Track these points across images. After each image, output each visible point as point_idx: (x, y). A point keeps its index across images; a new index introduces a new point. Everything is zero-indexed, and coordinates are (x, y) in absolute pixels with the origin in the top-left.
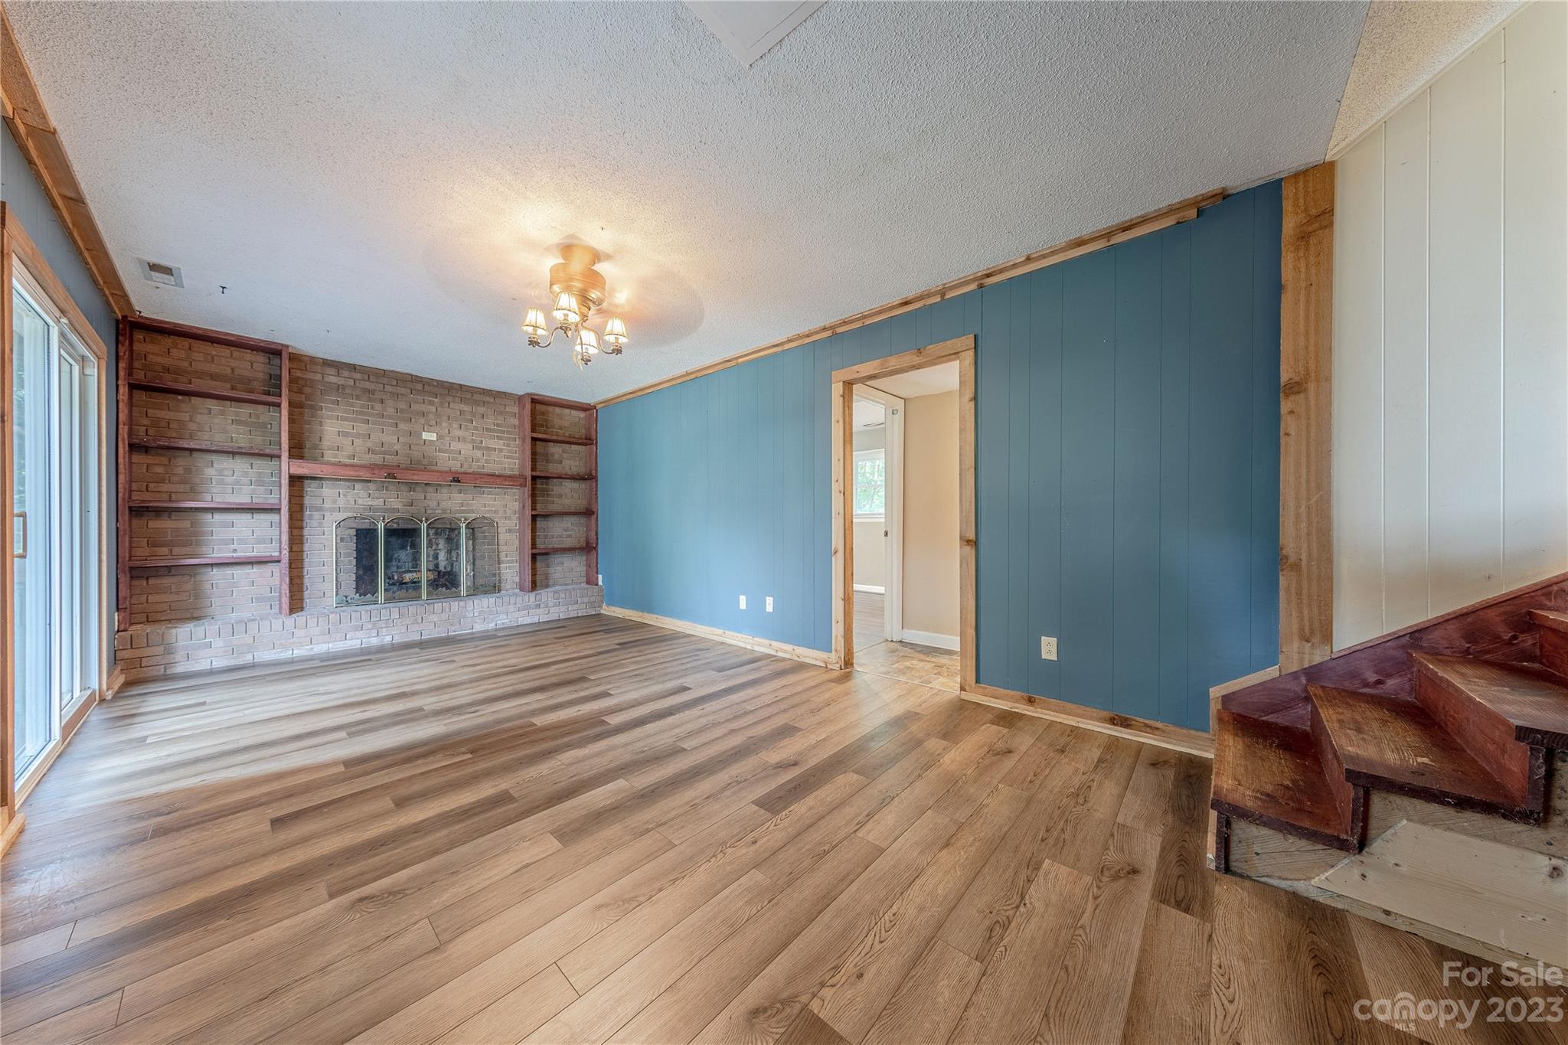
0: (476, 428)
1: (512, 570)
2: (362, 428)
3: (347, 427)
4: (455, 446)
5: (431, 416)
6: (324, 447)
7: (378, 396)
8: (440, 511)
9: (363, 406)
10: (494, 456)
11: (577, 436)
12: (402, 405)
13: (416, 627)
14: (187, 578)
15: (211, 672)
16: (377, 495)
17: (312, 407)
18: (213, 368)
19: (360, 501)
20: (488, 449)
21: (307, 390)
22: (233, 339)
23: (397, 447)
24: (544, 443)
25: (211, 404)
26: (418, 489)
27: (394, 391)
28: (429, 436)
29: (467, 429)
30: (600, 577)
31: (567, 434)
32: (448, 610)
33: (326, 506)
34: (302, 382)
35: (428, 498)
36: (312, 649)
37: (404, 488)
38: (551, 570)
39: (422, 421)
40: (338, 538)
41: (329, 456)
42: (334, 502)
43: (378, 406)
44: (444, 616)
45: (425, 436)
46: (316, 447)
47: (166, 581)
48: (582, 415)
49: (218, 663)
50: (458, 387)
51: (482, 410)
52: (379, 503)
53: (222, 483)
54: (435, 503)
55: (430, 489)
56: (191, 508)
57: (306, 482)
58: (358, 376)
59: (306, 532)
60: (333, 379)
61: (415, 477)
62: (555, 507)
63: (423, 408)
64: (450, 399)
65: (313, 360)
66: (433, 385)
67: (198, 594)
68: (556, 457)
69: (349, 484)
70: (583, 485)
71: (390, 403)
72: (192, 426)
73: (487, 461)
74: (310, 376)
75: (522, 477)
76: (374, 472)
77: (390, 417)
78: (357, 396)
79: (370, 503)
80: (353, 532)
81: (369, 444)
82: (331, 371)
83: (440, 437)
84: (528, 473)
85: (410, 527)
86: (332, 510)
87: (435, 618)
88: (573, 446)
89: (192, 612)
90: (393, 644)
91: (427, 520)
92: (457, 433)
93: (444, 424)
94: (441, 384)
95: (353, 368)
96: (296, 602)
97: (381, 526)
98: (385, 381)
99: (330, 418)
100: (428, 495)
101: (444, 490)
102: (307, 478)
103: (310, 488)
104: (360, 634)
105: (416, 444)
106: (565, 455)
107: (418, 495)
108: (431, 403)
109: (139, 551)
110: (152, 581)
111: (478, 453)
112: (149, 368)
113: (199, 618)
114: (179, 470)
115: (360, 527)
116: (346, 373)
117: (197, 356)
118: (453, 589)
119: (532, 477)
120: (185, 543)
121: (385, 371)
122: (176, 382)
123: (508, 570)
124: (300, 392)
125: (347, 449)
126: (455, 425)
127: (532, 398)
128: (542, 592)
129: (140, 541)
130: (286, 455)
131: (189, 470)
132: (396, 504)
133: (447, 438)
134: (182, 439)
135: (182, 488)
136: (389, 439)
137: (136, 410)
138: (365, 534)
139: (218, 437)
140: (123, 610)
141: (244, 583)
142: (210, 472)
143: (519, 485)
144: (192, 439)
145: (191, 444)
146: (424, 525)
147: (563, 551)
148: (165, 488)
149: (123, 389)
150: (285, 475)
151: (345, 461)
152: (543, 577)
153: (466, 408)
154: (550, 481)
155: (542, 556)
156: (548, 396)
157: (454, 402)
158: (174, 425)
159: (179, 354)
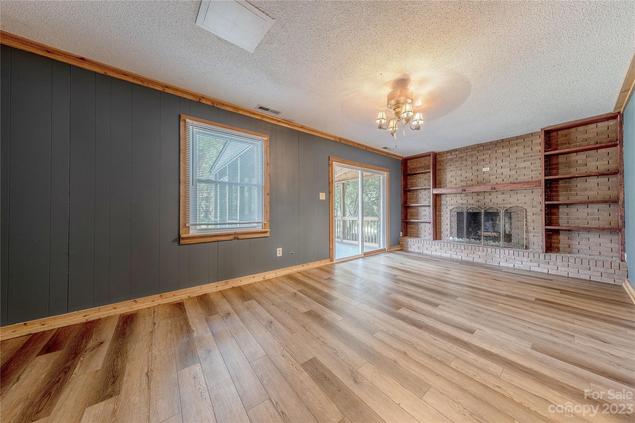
0: (512, 159)
2: (459, 173)
3: (453, 173)
4: (500, 171)
5: (487, 160)
6: (447, 183)
7: (465, 158)
8: (491, 204)
9: (459, 164)
10: (524, 171)
12: (474, 159)
13: (471, 255)
14: (416, 225)
15: (414, 253)
16: (464, 199)
17: (444, 169)
18: (421, 165)
19: (458, 201)
20: (520, 168)
21: (442, 164)
22: (420, 155)
23: (472, 177)
24: (566, 155)
25: (421, 175)
26: (481, 194)
27: (471, 154)
28: (485, 169)
29: (506, 161)
31: (593, 142)
32: (486, 251)
33: (448, 203)
34: (440, 162)
36: (436, 253)
37: (475, 194)
38: (575, 242)
39: (483, 163)
40: (451, 215)
41: (448, 186)
42: (450, 202)
43: (464, 163)
44: (484, 254)
45: (484, 170)
46: (444, 183)
47: (413, 226)
49: (416, 251)
50: (501, 141)
51: (515, 148)
52: (465, 201)
53: (423, 198)
54: (490, 200)
55: (486, 194)
56: (417, 206)
57: (442, 196)
58: (457, 153)
59: (442, 213)
60: (449, 157)
61: (473, 190)
62: (573, 199)
63: (483, 157)
64: (496, 149)
65: (443, 153)
66: (488, 145)
67: (418, 230)
68: (580, 162)
69: (455, 195)
70: (610, 180)
71: (469, 159)
72: (417, 183)
73: (519, 176)
74: (443, 158)
75: (540, 182)
76: (458, 190)
77: (469, 165)
78: (457, 161)
79: (462, 202)
80: (456, 213)
81: (461, 178)
82: (449, 154)
83: (491, 169)
84: (542, 178)
85: (477, 211)
86: (449, 205)
87: (480, 253)
88: (600, 151)
90: (462, 260)
91: (485, 208)
92: (500, 164)
93: (494, 162)
94: (491, 143)
95: (456, 150)
96: (437, 235)
97: (465, 211)
98: (467, 151)
100: (485, 197)
101: (493, 194)
102: (442, 194)
104: (450, 252)
105: (480, 175)
106: (589, 159)
107: (481, 197)
108: (487, 154)
109: (409, 217)
110: (411, 225)
111: (513, 172)
112: (410, 170)
113: (418, 237)
114: (415, 196)
115: (458, 211)
116: (453, 153)
117: (418, 163)
118: (497, 243)
119: (546, 180)
120: (416, 215)
121: (467, 147)
122: (414, 171)
123: (534, 238)
124: (440, 165)
125: (454, 182)
126: (499, 161)
127: (545, 131)
128: (553, 255)
129: (409, 215)
130: (432, 188)
131: (417, 195)
132: (471, 201)
133: (495, 168)
134: (415, 187)
135: (415, 200)
136: (469, 174)
137: (408, 181)
138: (459, 214)
139: (422, 185)
140: (402, 232)
141: (427, 228)
142: (420, 195)
143: (536, 186)
144: (417, 186)
145: (416, 188)
146: (483, 211)
147: (589, 230)
148: (413, 200)
149: (402, 177)
150: (432, 194)
151: (453, 186)
152: (561, 245)
153: (505, 150)
154: (573, 180)
155: (561, 232)
156: (559, 124)
157: (499, 149)
158: (414, 184)
159: (415, 164)
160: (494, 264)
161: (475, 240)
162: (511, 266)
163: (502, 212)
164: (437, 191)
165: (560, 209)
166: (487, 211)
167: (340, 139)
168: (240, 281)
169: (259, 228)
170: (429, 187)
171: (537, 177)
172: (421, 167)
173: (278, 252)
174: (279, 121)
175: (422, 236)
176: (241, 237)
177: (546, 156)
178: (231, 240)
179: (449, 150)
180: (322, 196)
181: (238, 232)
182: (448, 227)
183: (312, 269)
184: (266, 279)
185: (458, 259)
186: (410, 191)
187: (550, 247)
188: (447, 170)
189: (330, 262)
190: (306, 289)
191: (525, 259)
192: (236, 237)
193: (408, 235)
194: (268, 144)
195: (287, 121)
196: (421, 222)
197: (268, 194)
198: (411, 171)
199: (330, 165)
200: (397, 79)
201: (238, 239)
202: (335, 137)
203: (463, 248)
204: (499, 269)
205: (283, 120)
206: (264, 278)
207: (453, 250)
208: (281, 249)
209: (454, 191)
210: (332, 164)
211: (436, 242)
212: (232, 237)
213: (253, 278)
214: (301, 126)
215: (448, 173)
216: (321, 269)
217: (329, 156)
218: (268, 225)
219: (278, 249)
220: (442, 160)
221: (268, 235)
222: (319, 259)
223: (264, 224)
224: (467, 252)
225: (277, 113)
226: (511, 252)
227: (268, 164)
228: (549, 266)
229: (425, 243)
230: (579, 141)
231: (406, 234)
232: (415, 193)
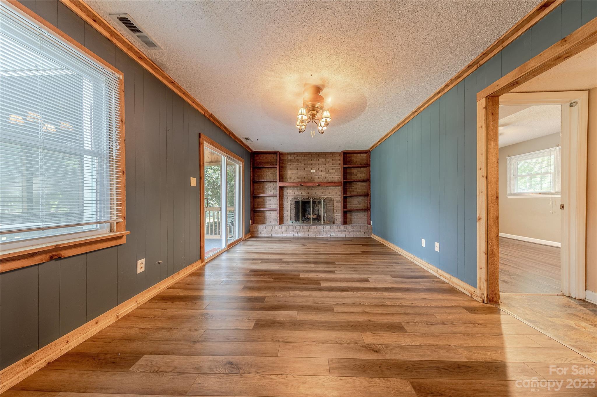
0: (327, 167)
1: (338, 217)
2: (296, 171)
3: (292, 171)
4: (321, 173)
5: (314, 165)
6: (288, 178)
7: (300, 161)
8: (316, 196)
9: (296, 165)
10: (333, 175)
11: (363, 164)
12: (306, 162)
13: (307, 233)
14: (263, 213)
15: (264, 237)
16: (300, 191)
17: (285, 167)
18: (267, 161)
19: (296, 193)
20: (330, 173)
21: (284, 162)
22: (269, 152)
23: (304, 176)
24: (350, 169)
25: (266, 170)
26: (310, 188)
27: (304, 158)
28: (313, 171)
29: (324, 167)
30: (371, 222)
31: (359, 164)
33: (288, 195)
34: (283, 160)
35: (313, 191)
37: (306, 188)
38: (353, 217)
39: (311, 166)
40: (291, 204)
41: (289, 181)
42: (290, 193)
43: (300, 164)
44: (315, 230)
46: (286, 178)
47: (260, 214)
48: (365, 155)
50: (321, 153)
51: (328, 160)
52: (300, 193)
53: (268, 189)
54: (315, 193)
55: (313, 188)
56: (264, 196)
57: (284, 188)
58: (295, 156)
59: (284, 202)
60: (289, 158)
61: (308, 185)
62: (354, 193)
63: (311, 162)
64: (319, 158)
65: (285, 153)
66: (314, 154)
67: (264, 217)
68: (355, 173)
69: (293, 188)
70: (366, 184)
71: (303, 162)
72: (263, 176)
73: (330, 178)
74: (285, 158)
75: (341, 182)
76: (298, 184)
77: (303, 167)
78: (295, 162)
79: (298, 194)
80: (294, 202)
81: (298, 176)
82: (289, 156)
83: (316, 171)
84: (343, 181)
85: (308, 201)
86: (289, 196)
88: (361, 168)
89: (263, 222)
90: (301, 237)
91: (312, 198)
92: (321, 169)
93: (317, 167)
94: (316, 153)
95: (294, 153)
96: (281, 221)
97: (300, 200)
98: (301, 156)
99: (289, 169)
100: (313, 190)
101: (317, 189)
103: (285, 189)
104: (293, 232)
105: (309, 174)
106: (358, 172)
107: (310, 191)
108: (314, 160)
109: (256, 206)
110: (258, 213)
111: (327, 175)
112: (257, 163)
113: (265, 223)
114: (261, 187)
115: (296, 201)
116: (292, 156)
117: (264, 158)
118: (319, 221)
119: (344, 182)
120: (263, 204)
121: (301, 153)
122: (261, 165)
124: (283, 163)
125: (293, 178)
126: (320, 167)
127: (344, 152)
128: (347, 226)
129: (256, 204)
130: (278, 181)
131: (263, 187)
132: (304, 193)
133: (318, 171)
134: (262, 179)
135: (262, 191)
136: (303, 173)
137: (255, 173)
138: (297, 203)
139: (268, 178)
140: (251, 220)
141: (272, 215)
142: (266, 187)
143: (340, 185)
144: (263, 179)
145: (264, 180)
146: (311, 200)
147: (358, 210)
148: (259, 191)
149: (252, 169)
150: (278, 187)
151: (293, 181)
152: (348, 220)
153: (323, 160)
154: (352, 183)
155: (348, 212)
156: (350, 150)
157: (320, 159)
158: (261, 176)
159: (261, 158)
160: (320, 236)
161: (306, 222)
162: (329, 236)
163: (322, 201)
164: (282, 184)
165: (348, 199)
166: (314, 200)
170: (276, 180)
171: (338, 180)
172: (267, 163)
175: (267, 222)
177: (344, 168)
179: (289, 153)
180: (193, 182)
182: (289, 213)
185: (299, 237)
186: (257, 182)
187: (345, 222)
188: (288, 168)
189: (202, 263)
191: (336, 230)
193: (255, 222)
196: (267, 210)
198: (259, 165)
202: (206, 112)
203: (302, 228)
204: (323, 239)
207: (295, 230)
209: (291, 185)
211: (281, 226)
214: (173, 81)
215: (288, 171)
220: (284, 159)
224: (305, 230)
226: (329, 227)
228: (346, 232)
229: (273, 228)
230: (354, 162)
231: (253, 223)
232: (262, 185)
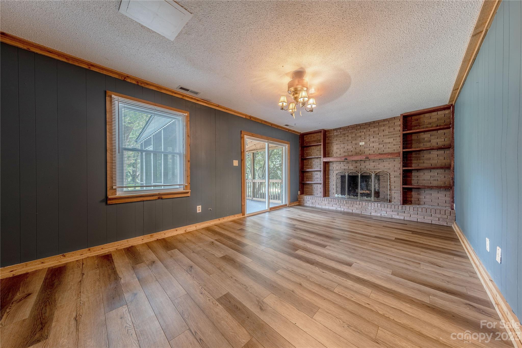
0: (380, 136)
1: (397, 195)
2: (342, 146)
3: (338, 146)
4: (372, 145)
5: (363, 136)
6: (334, 153)
7: (347, 135)
8: (366, 169)
9: (342, 139)
10: (389, 145)
11: (442, 125)
12: (353, 135)
13: (351, 208)
14: (311, 186)
16: (346, 165)
17: (331, 143)
18: (314, 139)
19: (342, 167)
20: (386, 143)
22: (314, 132)
23: (352, 149)
24: (417, 134)
25: (314, 147)
26: (358, 162)
27: (351, 132)
28: (362, 143)
29: (376, 137)
30: (454, 204)
31: (435, 125)
32: (361, 205)
33: (334, 169)
35: (361, 165)
36: (325, 207)
37: (354, 162)
38: (422, 197)
39: (360, 139)
40: (337, 178)
41: (335, 155)
42: (336, 168)
43: (347, 138)
44: (360, 206)
45: (361, 144)
46: (332, 153)
48: (447, 112)
49: (310, 205)
50: (373, 123)
51: (383, 128)
52: (347, 168)
53: (316, 165)
54: (364, 167)
55: (362, 162)
56: (311, 171)
57: (330, 163)
58: (341, 130)
59: (330, 176)
60: (335, 134)
61: (353, 159)
62: (422, 166)
63: (360, 134)
64: (369, 128)
65: (331, 130)
66: (364, 125)
67: (312, 190)
68: (426, 139)
69: (340, 162)
70: (447, 152)
71: (350, 136)
72: (311, 153)
73: (385, 148)
74: (331, 135)
75: (399, 153)
76: (342, 158)
77: (350, 140)
78: (341, 137)
79: (344, 168)
80: (340, 176)
81: (344, 150)
82: (335, 131)
83: (366, 143)
84: (401, 150)
85: (356, 175)
86: (335, 170)
87: (357, 206)
88: (439, 131)
89: (311, 194)
90: (344, 211)
91: (361, 172)
92: (372, 140)
93: (367, 138)
94: (366, 124)
95: (340, 128)
96: (326, 193)
97: (347, 174)
98: (349, 129)
100: (361, 164)
101: (367, 162)
102: (330, 162)
103: (331, 164)
104: (336, 206)
105: (357, 147)
106: (432, 137)
107: (358, 164)
108: (363, 132)
109: (305, 180)
110: (307, 186)
111: (381, 146)
112: (306, 142)
113: (312, 195)
114: (310, 163)
115: (342, 175)
116: (338, 131)
117: (312, 137)
118: (369, 198)
119: (403, 152)
120: (311, 178)
121: (348, 126)
122: (309, 144)
123: (395, 194)
124: (329, 140)
125: (339, 153)
126: (372, 137)
127: (403, 116)
128: (408, 207)
129: (305, 178)
130: (322, 157)
131: (311, 163)
132: (351, 167)
133: (368, 143)
134: (310, 156)
135: (310, 167)
136: (350, 147)
137: (304, 151)
138: (343, 177)
139: (315, 154)
140: (300, 191)
141: (319, 188)
142: (314, 163)
143: (397, 156)
144: (311, 156)
145: (311, 157)
146: (359, 174)
147: (431, 188)
148: (308, 167)
149: (300, 148)
150: (322, 162)
151: (338, 156)
152: (413, 199)
153: (376, 129)
154: (421, 152)
155: (413, 190)
156: (413, 112)
157: (371, 129)
158: (309, 153)
159: (310, 138)
160: (367, 214)
161: (353, 196)
162: (379, 215)
163: (373, 175)
164: (326, 160)
165: (413, 173)
166: (363, 175)
167: (250, 117)
168: (164, 234)
169: (182, 190)
170: (320, 156)
171: (398, 150)
172: (314, 141)
173: (198, 209)
174: (198, 100)
175: (315, 194)
176: (164, 197)
177: (404, 135)
178: (155, 200)
179: (335, 129)
180: (236, 163)
181: (161, 193)
182: (335, 187)
183: (227, 222)
184: (187, 231)
185: (341, 211)
186: (306, 159)
187: (406, 201)
188: (334, 144)
189: (242, 216)
190: (222, 238)
191: (388, 210)
192: (160, 197)
193: (304, 193)
194: (189, 119)
195: (204, 100)
196: (314, 183)
197: (189, 161)
198: (307, 144)
199: (242, 138)
200: (296, 71)
201: (162, 199)
202: (246, 115)
203: (345, 203)
204: (371, 218)
205: (202, 99)
206: (186, 231)
207: (338, 204)
208: (200, 206)
209: (339, 159)
210: (243, 137)
211: (325, 198)
212: (156, 197)
213: (176, 231)
214: (218, 105)
215: (334, 146)
216: (234, 221)
217: (241, 131)
218: (189, 187)
219: (198, 207)
220: (330, 136)
221: (189, 195)
222: (233, 213)
223: (186, 186)
224: (348, 205)
225: (196, 93)
226: (379, 205)
227: (188, 136)
228: (405, 214)
229: (317, 200)
230: (425, 124)
231: (302, 193)
232: (310, 161)
